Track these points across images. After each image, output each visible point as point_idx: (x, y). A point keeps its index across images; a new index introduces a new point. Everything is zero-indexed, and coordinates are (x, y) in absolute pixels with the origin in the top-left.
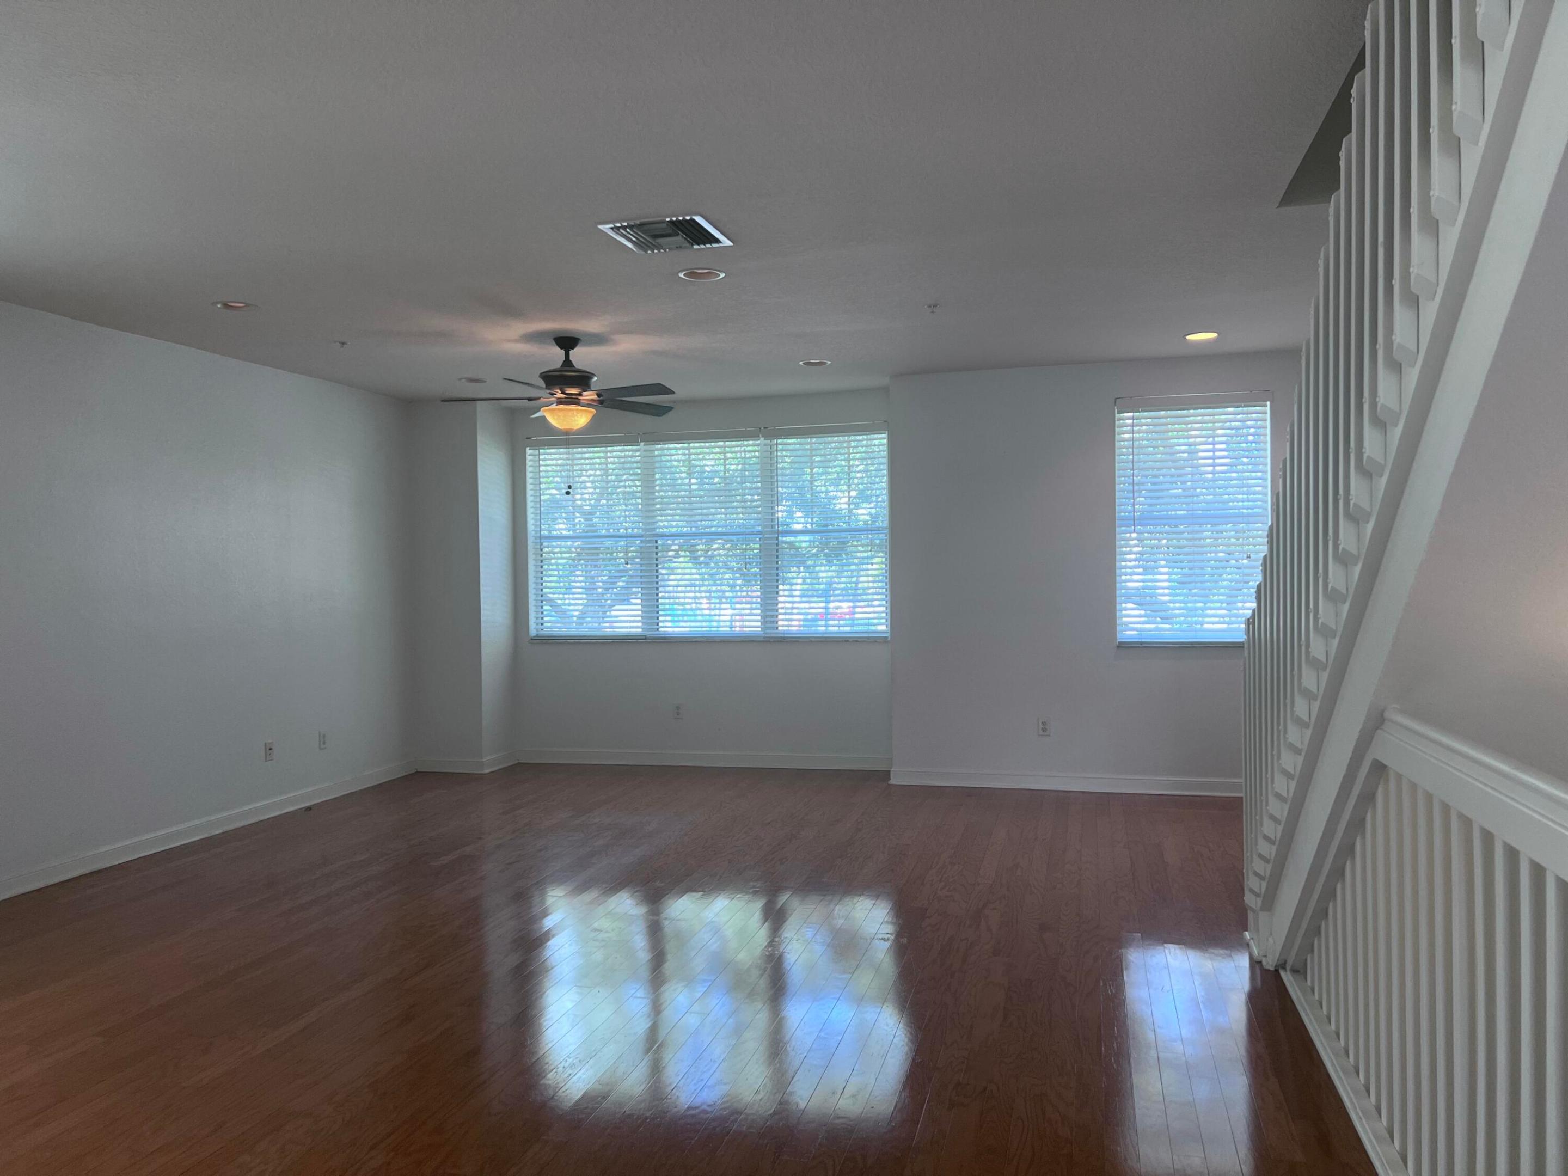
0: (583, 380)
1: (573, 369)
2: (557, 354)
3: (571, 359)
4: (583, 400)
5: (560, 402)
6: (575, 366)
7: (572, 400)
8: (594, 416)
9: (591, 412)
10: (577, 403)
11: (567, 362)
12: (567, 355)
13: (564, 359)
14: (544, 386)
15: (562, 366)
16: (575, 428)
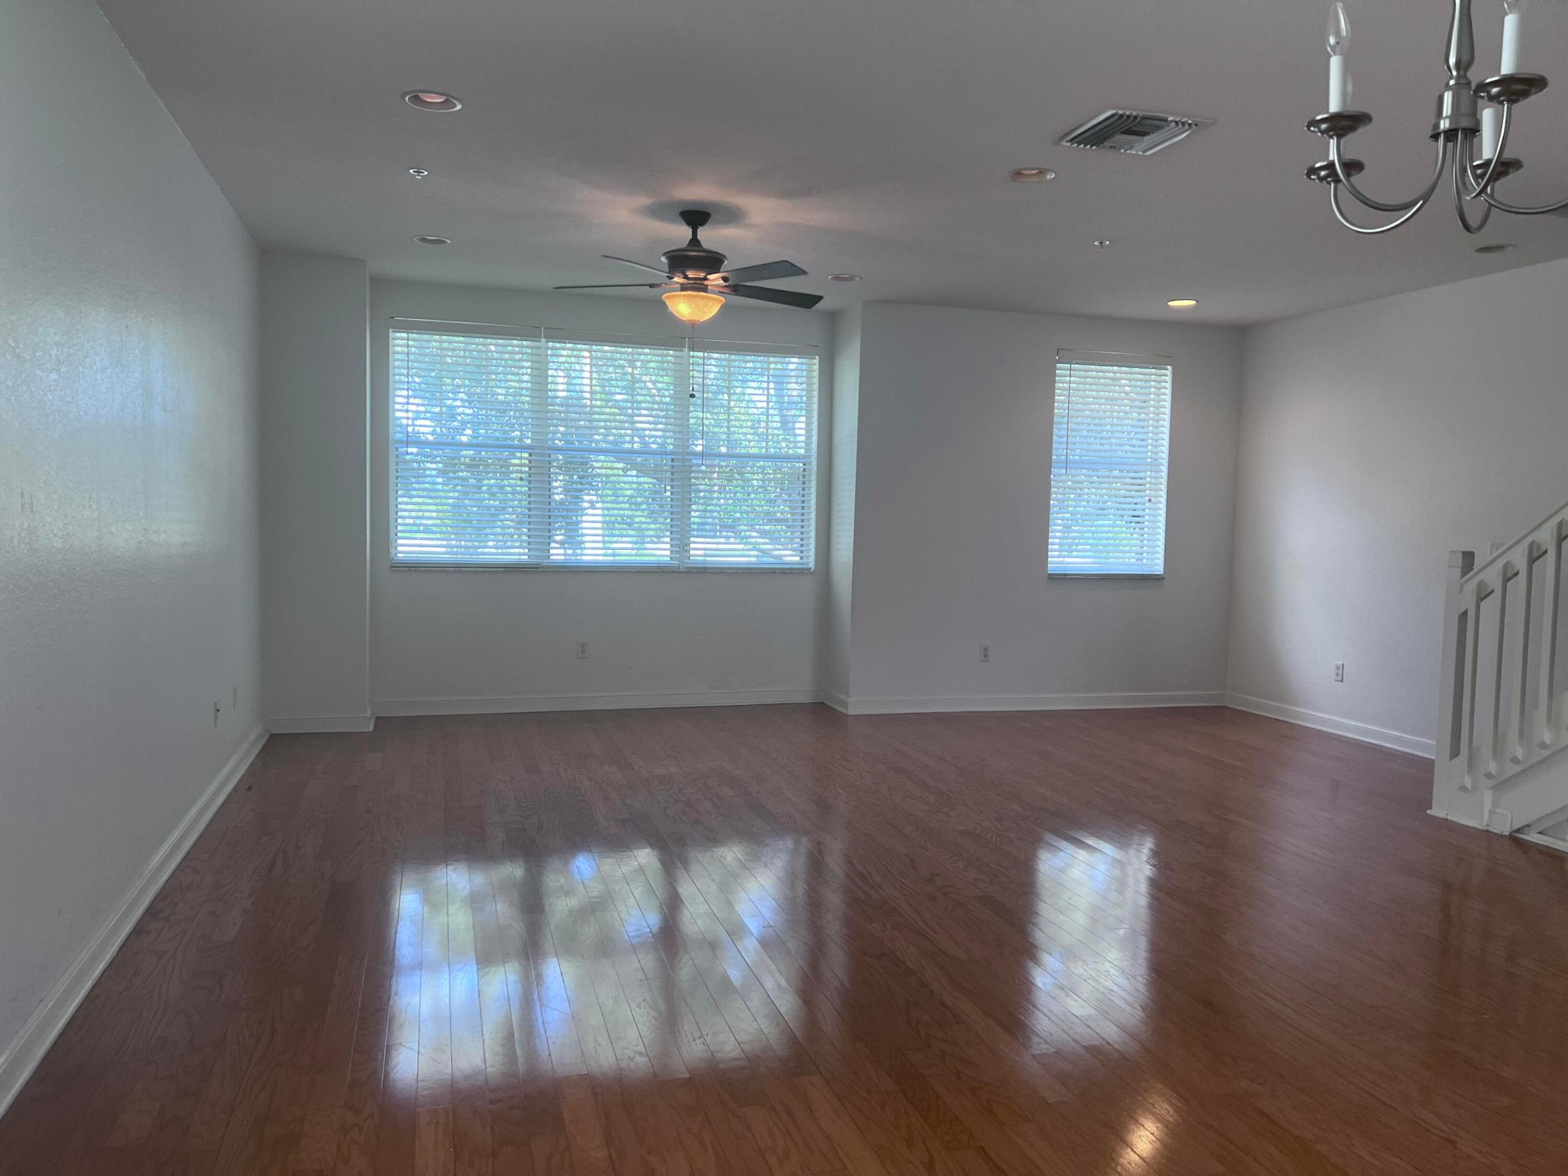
0: (712, 262)
1: (700, 249)
2: (683, 233)
3: (699, 238)
4: (711, 285)
5: (684, 288)
6: (703, 245)
7: (700, 286)
8: (722, 306)
9: (721, 301)
10: (704, 289)
11: (695, 241)
12: (695, 233)
13: (691, 237)
14: (667, 271)
15: (688, 246)
16: (702, 321)
